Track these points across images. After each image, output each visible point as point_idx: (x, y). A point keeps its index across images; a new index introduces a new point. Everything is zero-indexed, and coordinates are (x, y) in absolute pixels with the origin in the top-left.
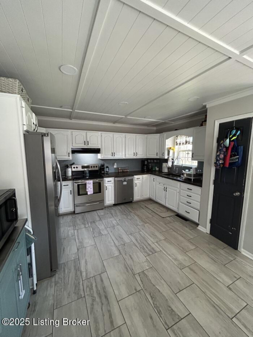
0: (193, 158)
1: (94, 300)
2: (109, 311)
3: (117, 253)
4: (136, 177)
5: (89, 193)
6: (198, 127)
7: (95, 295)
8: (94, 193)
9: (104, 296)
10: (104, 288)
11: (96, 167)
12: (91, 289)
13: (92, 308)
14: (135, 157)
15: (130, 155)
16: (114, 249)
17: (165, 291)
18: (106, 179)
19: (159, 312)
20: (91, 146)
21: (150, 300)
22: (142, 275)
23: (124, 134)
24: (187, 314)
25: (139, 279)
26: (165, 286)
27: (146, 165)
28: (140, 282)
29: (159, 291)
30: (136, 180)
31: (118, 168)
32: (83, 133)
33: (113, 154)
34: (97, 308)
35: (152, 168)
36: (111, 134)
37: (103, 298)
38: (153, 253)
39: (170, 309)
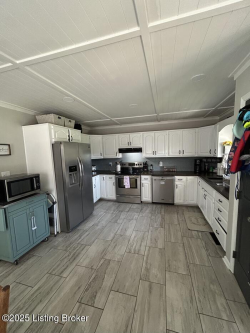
1: (69, 256)
2: (68, 266)
3: (110, 238)
4: (177, 178)
5: (126, 187)
7: (72, 254)
8: (131, 188)
9: (75, 257)
10: (79, 253)
11: (141, 165)
12: (74, 249)
13: (64, 259)
14: (181, 155)
15: (173, 153)
16: (112, 235)
17: (108, 282)
18: (143, 177)
19: (87, 290)
20: (133, 146)
21: (92, 279)
22: (106, 262)
23: (167, 131)
24: (101, 308)
25: (101, 262)
26: (112, 279)
27: (198, 165)
28: (100, 264)
29: (103, 279)
30: (177, 181)
31: (163, 167)
32: (127, 135)
33: (154, 153)
34: (66, 260)
35: (209, 169)
36: (152, 133)
37: (73, 258)
38: (134, 253)
39: (95, 294)
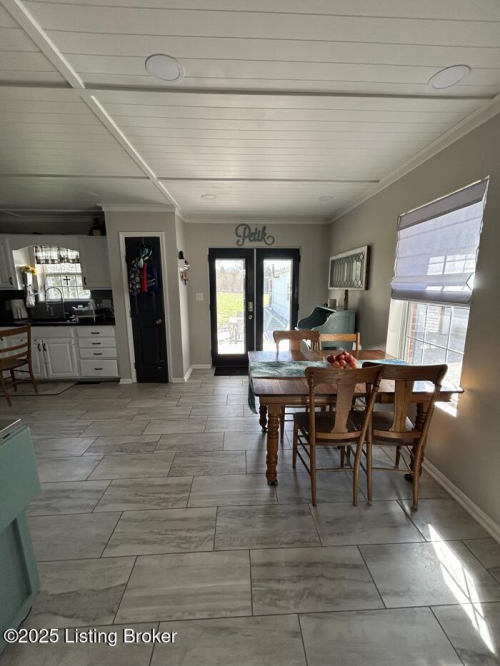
0: (85, 285)
1: (311, 593)
6: (86, 236)
7: (301, 587)
12: (282, 595)
34: (327, 588)
37: (310, 571)
